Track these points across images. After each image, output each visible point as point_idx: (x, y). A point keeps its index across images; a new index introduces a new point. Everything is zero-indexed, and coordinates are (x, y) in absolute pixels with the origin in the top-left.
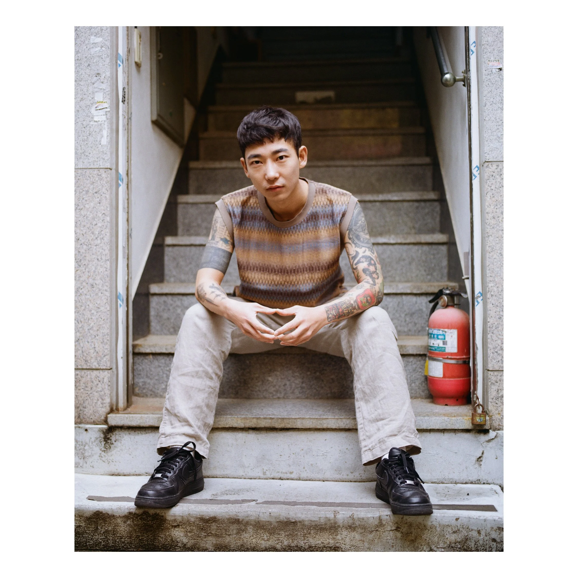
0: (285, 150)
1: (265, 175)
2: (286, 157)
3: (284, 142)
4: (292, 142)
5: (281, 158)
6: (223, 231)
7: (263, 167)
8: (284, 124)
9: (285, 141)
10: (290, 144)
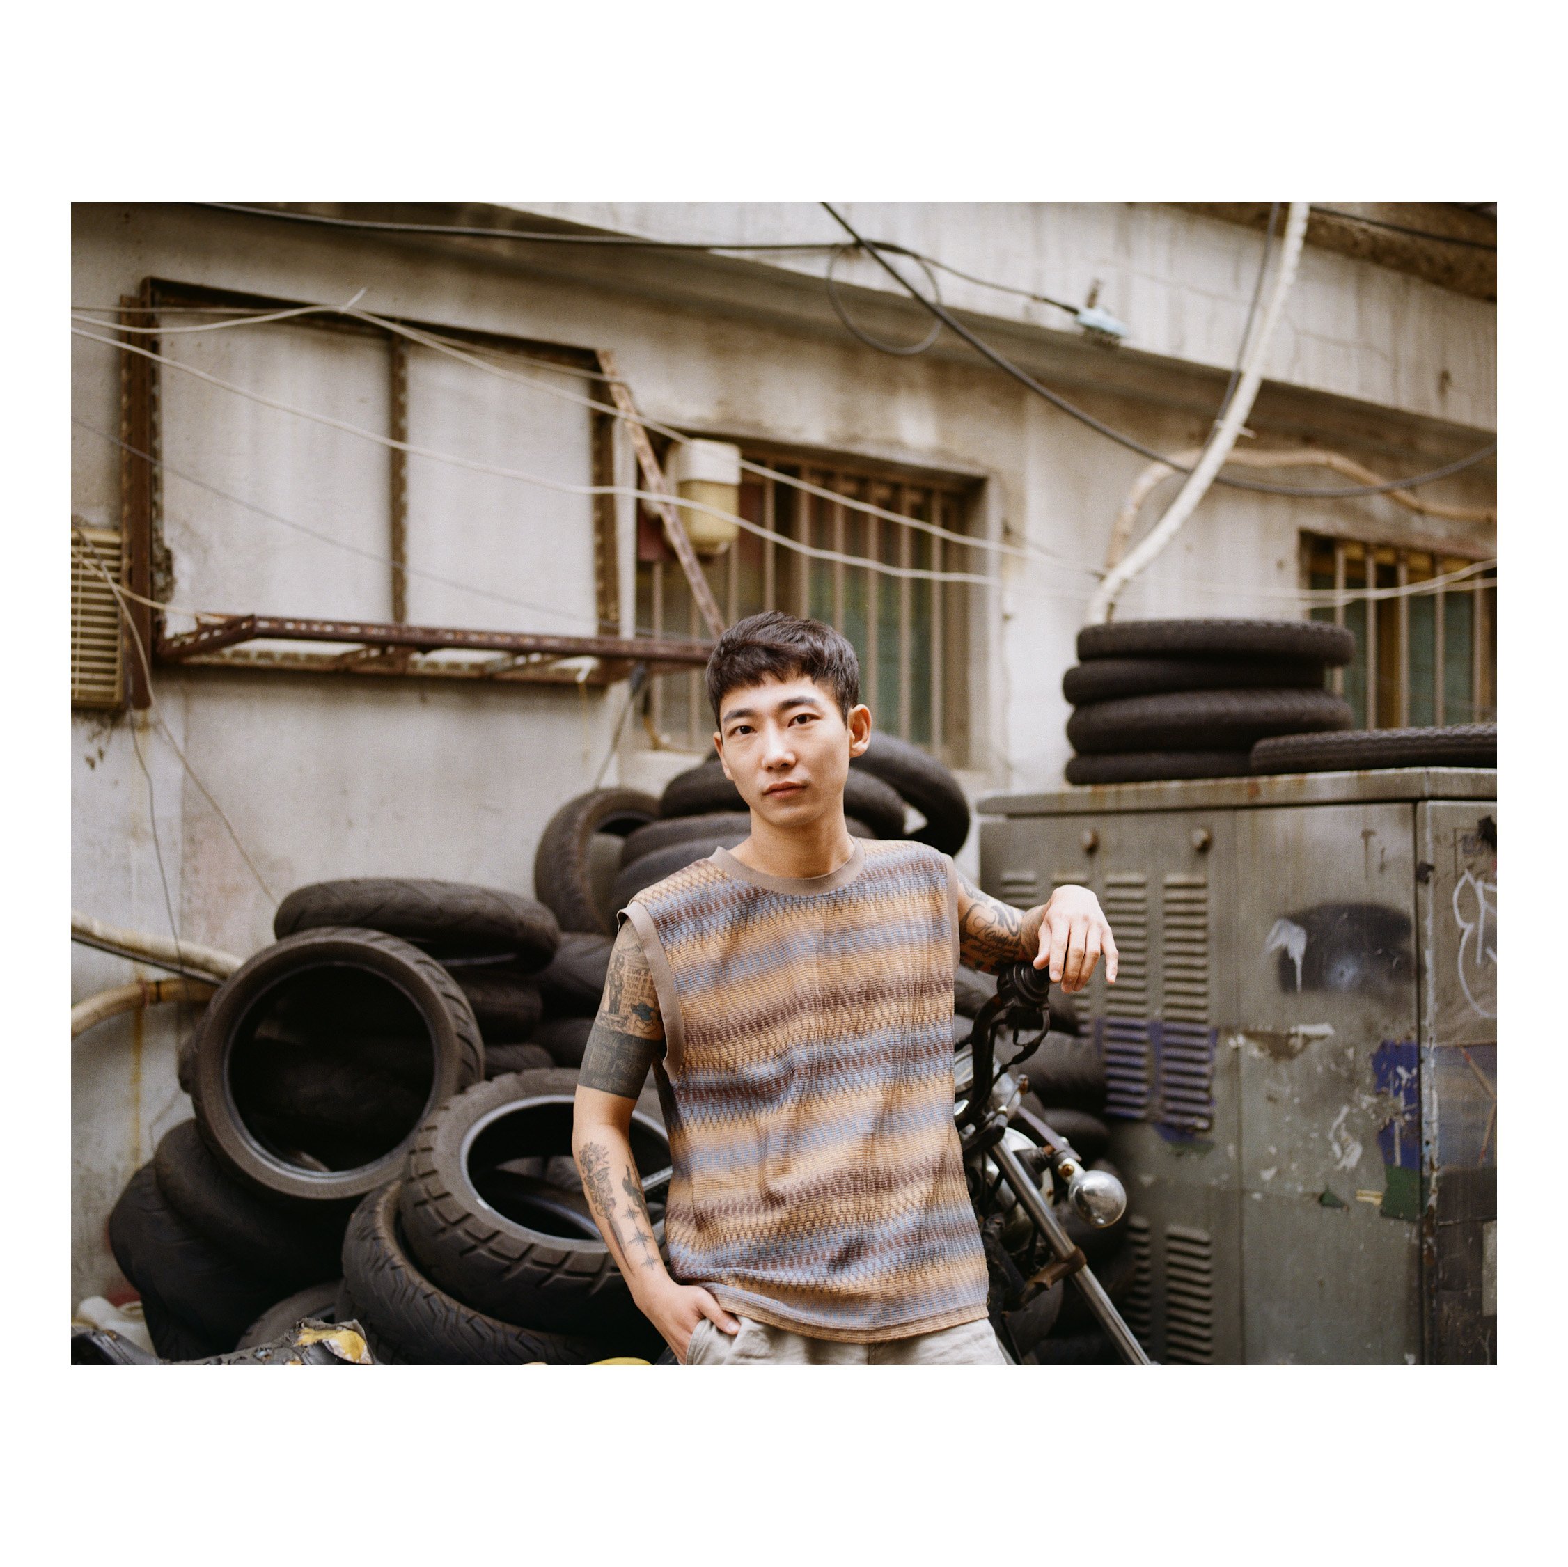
0: (811, 703)
1: (761, 757)
2: (814, 717)
3: (811, 684)
4: (829, 687)
5: (802, 719)
6: (636, 987)
7: (757, 739)
8: (812, 645)
9: (813, 682)
10: (826, 691)
